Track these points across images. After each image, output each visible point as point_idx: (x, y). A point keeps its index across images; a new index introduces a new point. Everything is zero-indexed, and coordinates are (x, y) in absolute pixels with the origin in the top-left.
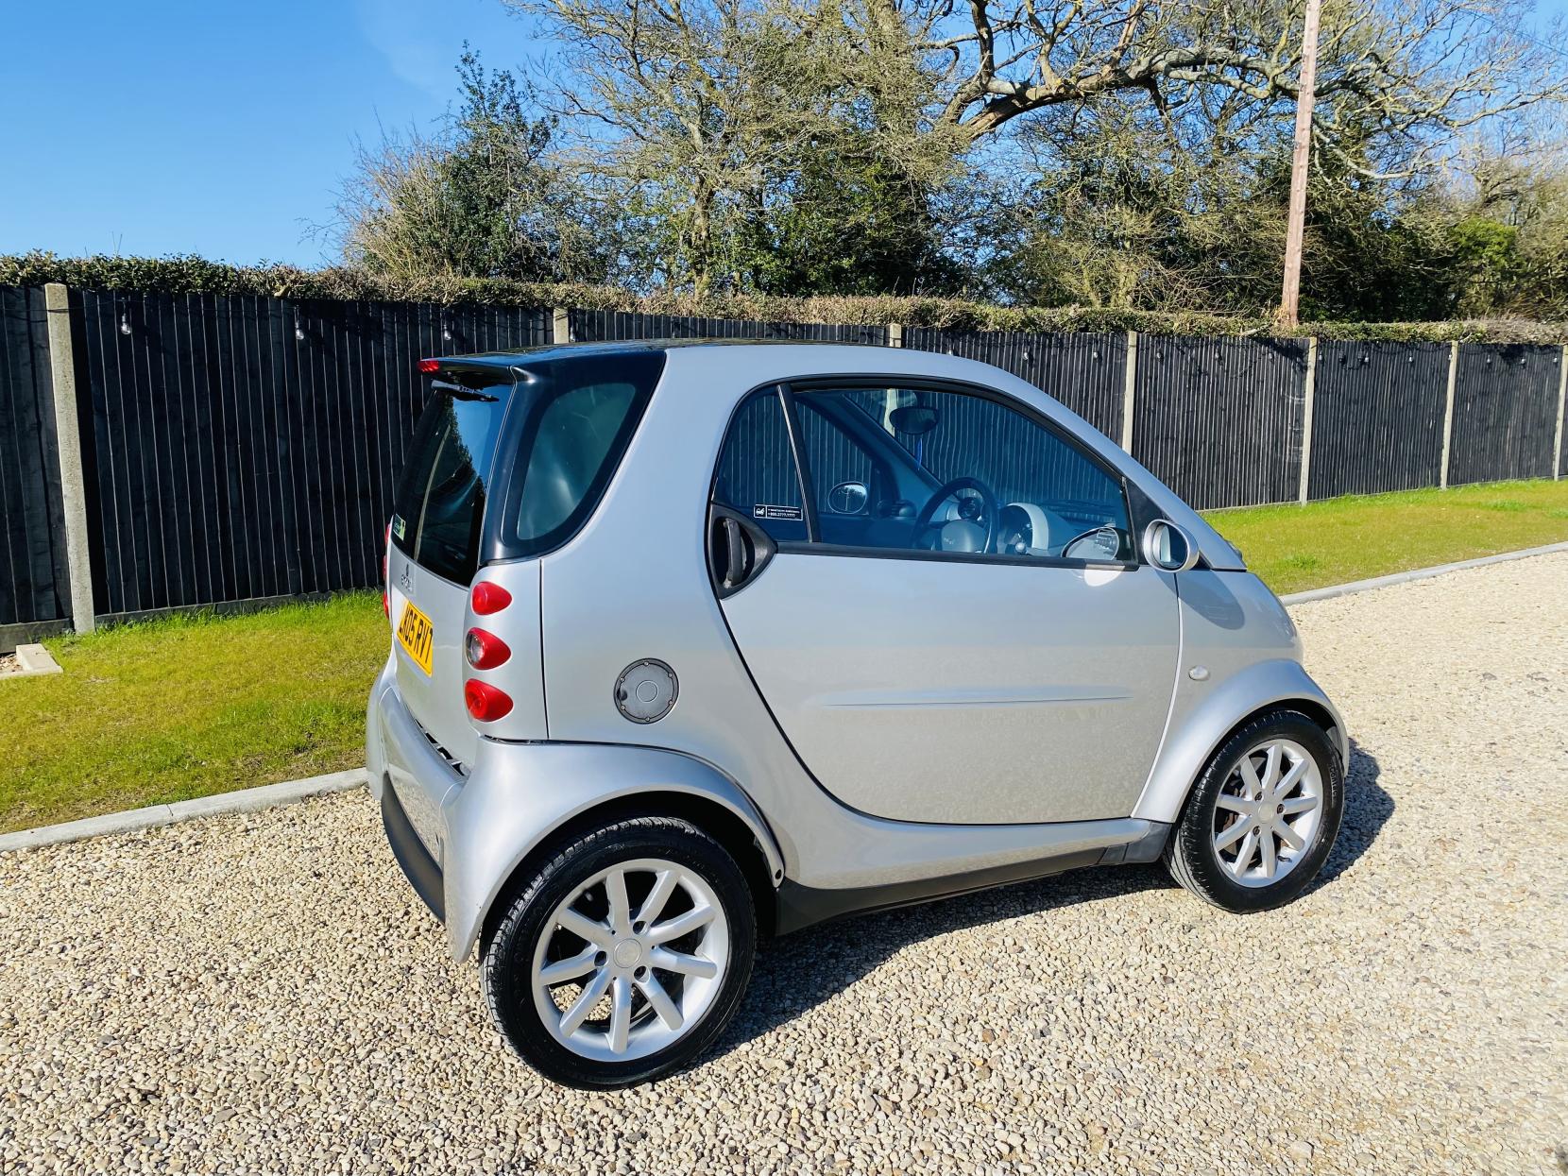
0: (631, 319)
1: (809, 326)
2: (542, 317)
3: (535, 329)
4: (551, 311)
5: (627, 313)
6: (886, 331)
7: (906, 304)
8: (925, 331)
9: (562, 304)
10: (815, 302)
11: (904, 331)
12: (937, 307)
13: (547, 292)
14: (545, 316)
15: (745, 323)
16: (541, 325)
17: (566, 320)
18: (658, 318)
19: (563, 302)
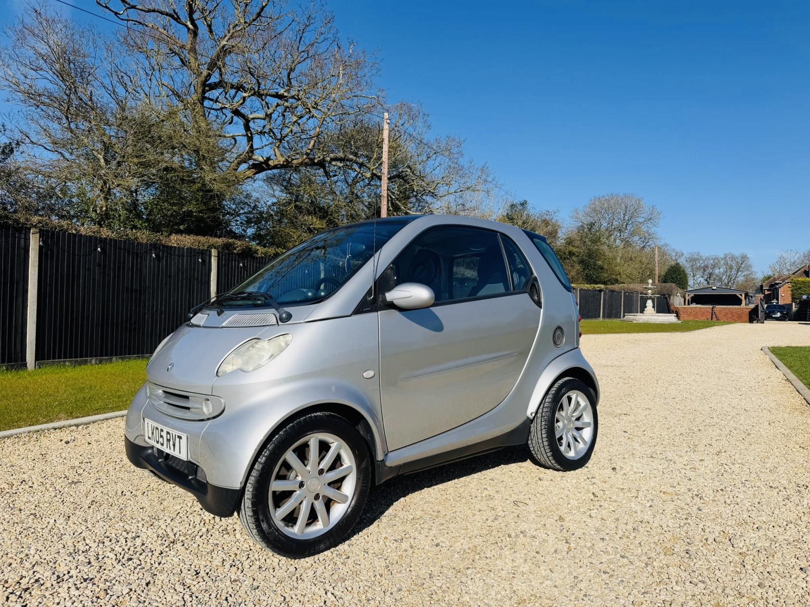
0: (76, 236)
1: (171, 247)
2: (24, 232)
3: (20, 238)
4: (29, 229)
5: (73, 233)
6: (210, 252)
7: (220, 241)
8: (229, 254)
9: (35, 226)
10: (174, 237)
11: (219, 253)
12: (234, 243)
13: (27, 220)
14: (26, 232)
15: (138, 243)
16: (23, 236)
17: (38, 235)
18: (90, 237)
19: (36, 225)
